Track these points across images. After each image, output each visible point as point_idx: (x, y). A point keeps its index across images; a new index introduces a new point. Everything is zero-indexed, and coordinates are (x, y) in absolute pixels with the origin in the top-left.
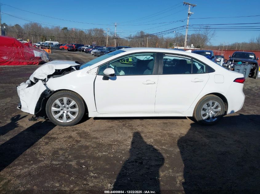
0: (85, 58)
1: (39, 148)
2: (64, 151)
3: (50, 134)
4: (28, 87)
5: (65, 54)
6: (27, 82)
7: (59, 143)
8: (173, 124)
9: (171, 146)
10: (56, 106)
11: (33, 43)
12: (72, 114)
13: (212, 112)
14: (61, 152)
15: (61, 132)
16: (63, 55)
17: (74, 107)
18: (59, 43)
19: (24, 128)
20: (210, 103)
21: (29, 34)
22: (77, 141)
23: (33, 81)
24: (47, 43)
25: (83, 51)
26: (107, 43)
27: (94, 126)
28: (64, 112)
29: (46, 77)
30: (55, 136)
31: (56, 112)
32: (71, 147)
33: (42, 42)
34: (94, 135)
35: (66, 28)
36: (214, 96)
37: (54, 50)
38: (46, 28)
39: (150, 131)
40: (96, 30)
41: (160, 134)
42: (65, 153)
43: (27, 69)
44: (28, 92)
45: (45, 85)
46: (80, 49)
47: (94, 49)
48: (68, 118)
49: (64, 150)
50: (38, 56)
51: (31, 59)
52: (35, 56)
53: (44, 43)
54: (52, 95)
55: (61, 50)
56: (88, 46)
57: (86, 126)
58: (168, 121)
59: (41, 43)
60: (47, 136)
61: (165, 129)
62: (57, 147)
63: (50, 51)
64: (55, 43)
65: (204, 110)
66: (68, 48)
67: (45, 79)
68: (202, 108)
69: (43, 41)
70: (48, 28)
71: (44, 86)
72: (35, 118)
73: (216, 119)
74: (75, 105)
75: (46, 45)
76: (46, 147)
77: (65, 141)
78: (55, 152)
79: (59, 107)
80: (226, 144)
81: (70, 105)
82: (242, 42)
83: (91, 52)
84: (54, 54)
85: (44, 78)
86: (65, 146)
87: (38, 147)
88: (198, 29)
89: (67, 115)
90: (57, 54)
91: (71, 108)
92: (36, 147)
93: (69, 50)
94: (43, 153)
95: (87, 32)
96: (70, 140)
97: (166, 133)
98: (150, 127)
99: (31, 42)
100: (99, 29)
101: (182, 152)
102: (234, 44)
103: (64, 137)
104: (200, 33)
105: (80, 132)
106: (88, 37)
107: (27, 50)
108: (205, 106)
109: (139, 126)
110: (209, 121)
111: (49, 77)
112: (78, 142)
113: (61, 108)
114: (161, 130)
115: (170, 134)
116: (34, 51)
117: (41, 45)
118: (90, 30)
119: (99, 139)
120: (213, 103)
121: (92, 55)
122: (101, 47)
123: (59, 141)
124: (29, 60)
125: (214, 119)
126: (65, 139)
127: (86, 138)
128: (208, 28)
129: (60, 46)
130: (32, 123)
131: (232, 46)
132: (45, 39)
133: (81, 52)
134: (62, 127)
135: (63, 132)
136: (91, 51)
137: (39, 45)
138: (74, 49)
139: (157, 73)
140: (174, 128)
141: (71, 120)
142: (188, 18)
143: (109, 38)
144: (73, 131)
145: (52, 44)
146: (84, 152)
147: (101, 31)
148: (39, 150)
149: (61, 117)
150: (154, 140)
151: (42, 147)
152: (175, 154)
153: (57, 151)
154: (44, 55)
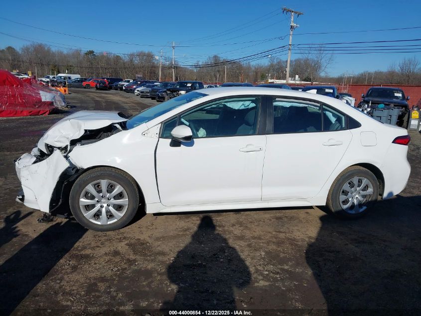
0: (125, 101)
1: (61, 279)
2: (107, 284)
3: (80, 248)
4: (35, 162)
5: (92, 95)
6: (32, 153)
7: (98, 266)
8: (292, 218)
9: (298, 264)
10: (88, 196)
11: (38, 77)
12: (116, 210)
13: (357, 196)
14: (102, 286)
15: (99, 244)
16: (89, 96)
17: (120, 196)
18: (81, 76)
19: (30, 238)
20: (355, 180)
21: (31, 63)
22: (129, 260)
23: (45, 151)
24: (61, 77)
25: (121, 89)
26: (160, 76)
27: (156, 229)
28: (102, 207)
29: (68, 144)
30: (88, 252)
31: (88, 207)
32: (120, 274)
33: (53, 76)
34: (159, 248)
35: (91, 52)
36: (361, 168)
37: (73, 89)
38: (58, 51)
39: (256, 234)
40: (141, 55)
41: (274, 240)
42: (110, 287)
43: (29, 123)
44: (36, 171)
45: (66, 157)
46: (116, 85)
47: (140, 85)
48: (110, 216)
49: (107, 281)
50: (48, 100)
51: (35, 106)
52: (43, 100)
53: (56, 76)
54: (79, 176)
55: (85, 88)
56: (129, 81)
57: (142, 229)
58: (282, 214)
59: (51, 77)
60: (73, 252)
61: (281, 230)
62: (93, 275)
63: (67, 90)
64: (74, 77)
65: (345, 193)
66: (96, 85)
67: (66, 147)
68: (341, 191)
69: (53, 74)
70: (61, 53)
71: (65, 159)
72: (50, 216)
73: (365, 208)
74: (121, 192)
75: (59, 81)
76: (75, 276)
77: (108, 261)
78: (92, 288)
79: (93, 198)
80: (390, 256)
81: (113, 193)
82: (375, 71)
83: (136, 91)
84: (73, 95)
85: (63, 145)
86: (109, 274)
87: (59, 276)
88: (307, 52)
89: (108, 212)
90: (79, 96)
91: (115, 198)
92: (56, 278)
93: (97, 89)
94: (68, 289)
95: (127, 58)
96: (116, 260)
97: (284, 237)
98: (253, 226)
99: (35, 77)
100: (147, 52)
101: (319, 276)
102: (362, 75)
103: (106, 254)
104: (310, 57)
105: (133, 241)
106: (129, 67)
107: (29, 90)
108: (346, 187)
109: (235, 225)
110: (353, 212)
111: (74, 143)
112: (131, 262)
113: (96, 199)
114: (274, 233)
115: (291, 239)
116: (41, 92)
117: (52, 81)
118: (132, 55)
119: (168, 255)
120: (360, 182)
121: (137, 95)
122: (150, 82)
123: (97, 262)
124: (32, 107)
125: (362, 208)
126: (107, 258)
127: (145, 255)
128: (323, 49)
129: (82, 81)
130: (45, 226)
131: (360, 78)
132: (56, 70)
133: (119, 91)
134: (100, 233)
135: (102, 244)
136: (135, 89)
137: (48, 80)
138: (106, 86)
139: (263, 132)
140: (296, 228)
141: (116, 220)
142: (291, 33)
143: (164, 68)
144: (120, 240)
145: (70, 78)
146: (144, 283)
147: (150, 56)
148: (62, 284)
149: (97, 215)
150: (266, 252)
151: (66, 277)
152: (308, 280)
153: (95, 284)
154: (58, 98)
